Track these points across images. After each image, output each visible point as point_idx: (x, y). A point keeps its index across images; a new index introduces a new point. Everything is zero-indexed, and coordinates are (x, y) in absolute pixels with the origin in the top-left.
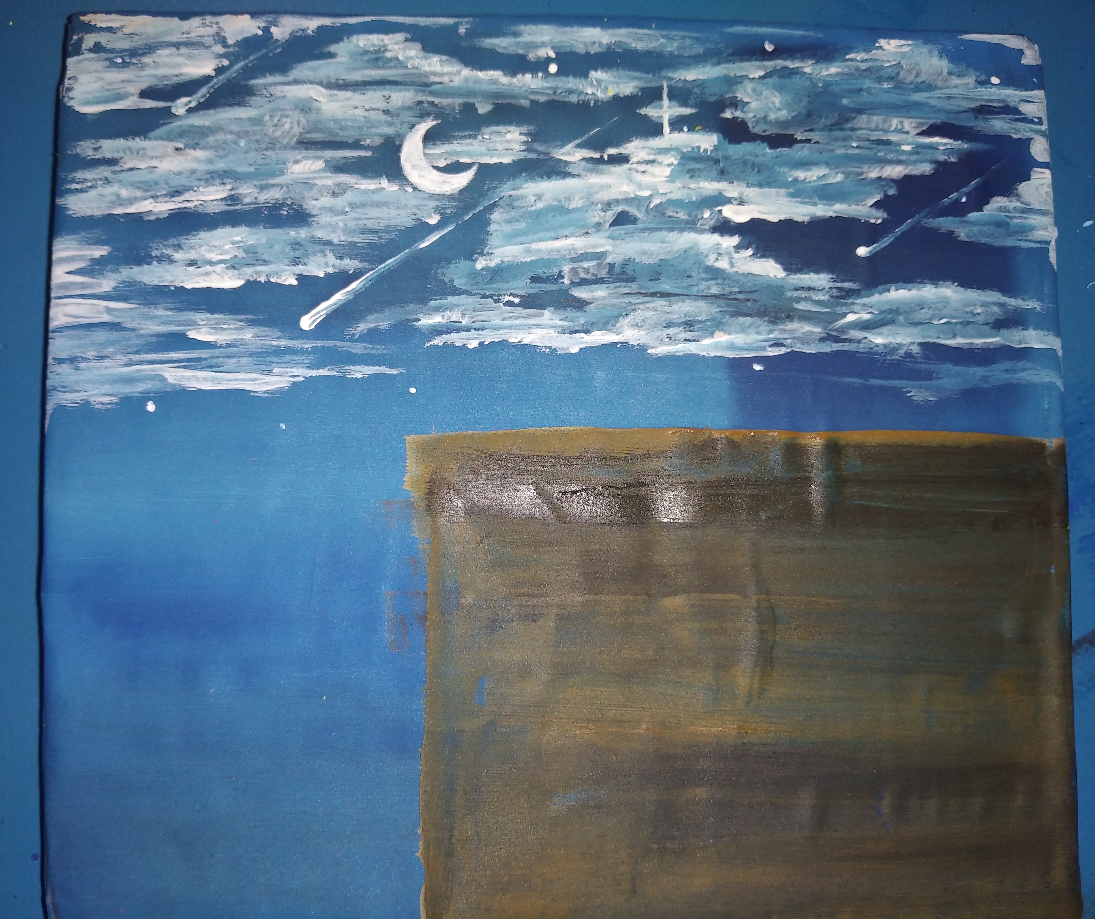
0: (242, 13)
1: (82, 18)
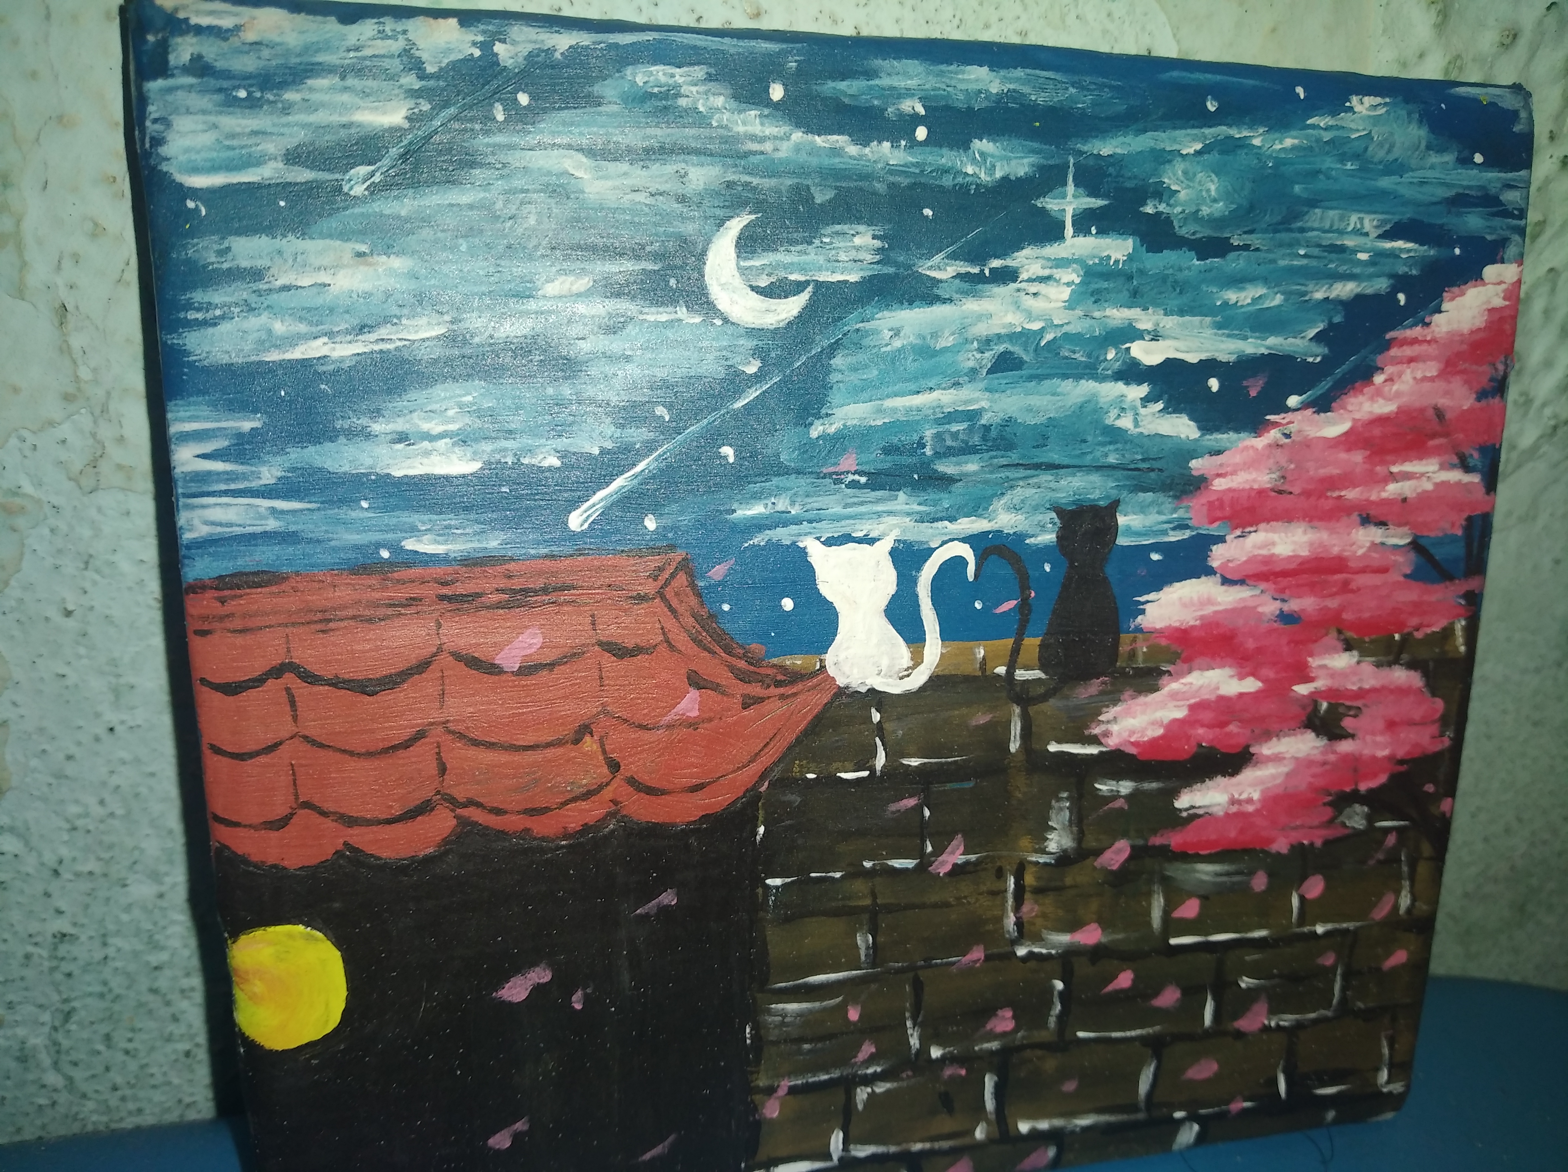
1: (158, 2)
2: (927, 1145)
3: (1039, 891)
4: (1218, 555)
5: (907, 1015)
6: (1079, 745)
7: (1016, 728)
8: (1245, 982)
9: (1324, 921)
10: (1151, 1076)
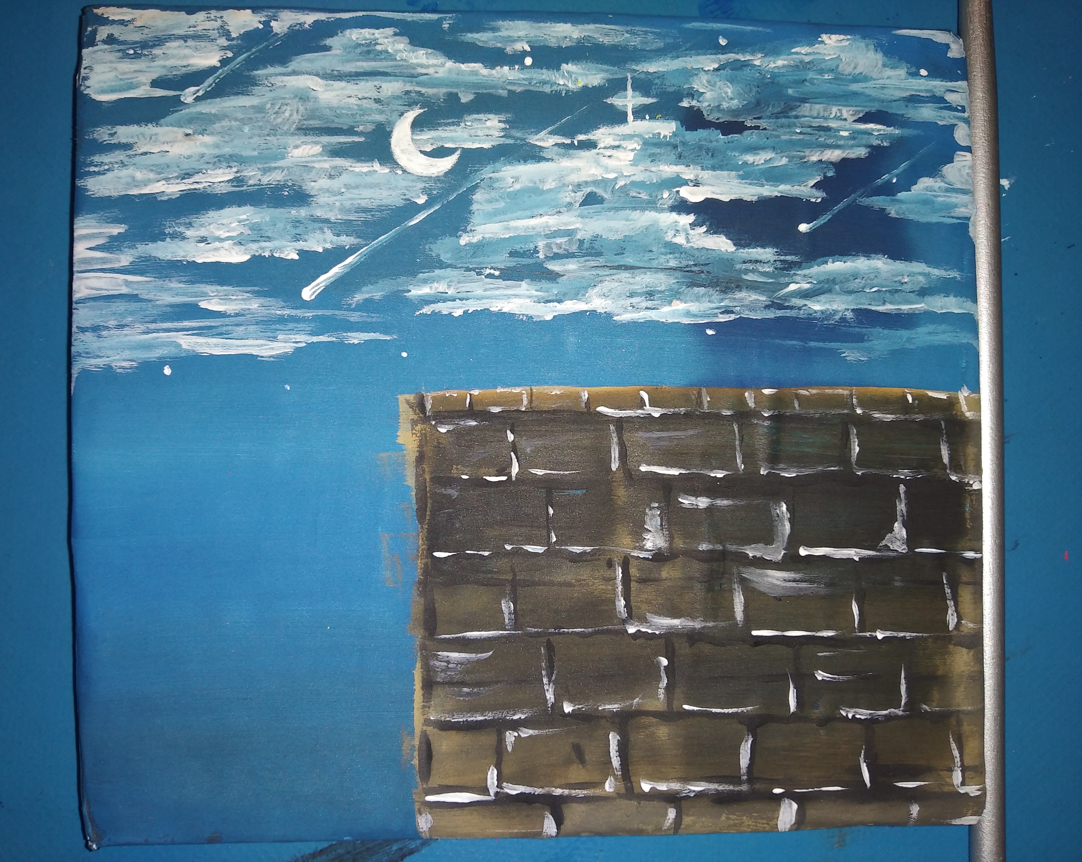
0: (244, 8)
1: (95, 11)
2: (566, 792)
3: (642, 581)
5: (544, 673)
6: (664, 468)
7: (615, 453)
8: (820, 675)
9: (884, 629)
10: (749, 751)
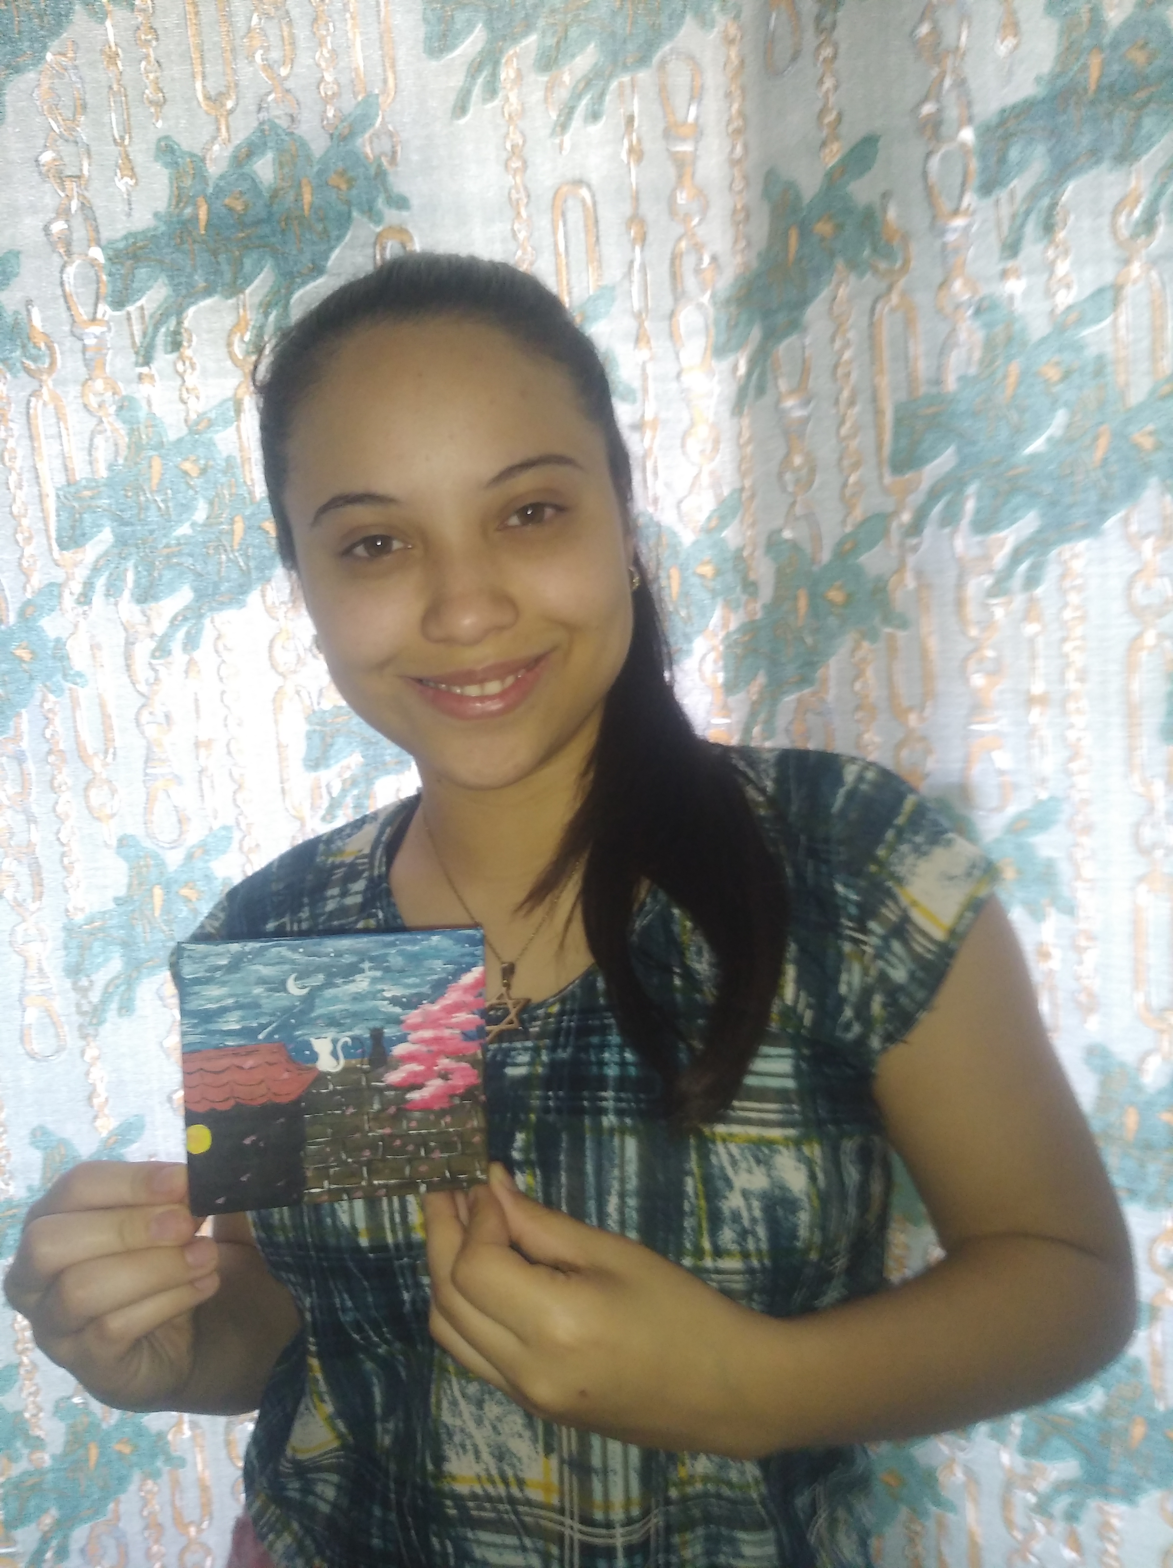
3: (373, 1119)
4: (410, 1037)
5: (342, 1150)
6: (380, 1083)
7: (364, 1079)
9: (452, 1128)
10: (409, 1170)
